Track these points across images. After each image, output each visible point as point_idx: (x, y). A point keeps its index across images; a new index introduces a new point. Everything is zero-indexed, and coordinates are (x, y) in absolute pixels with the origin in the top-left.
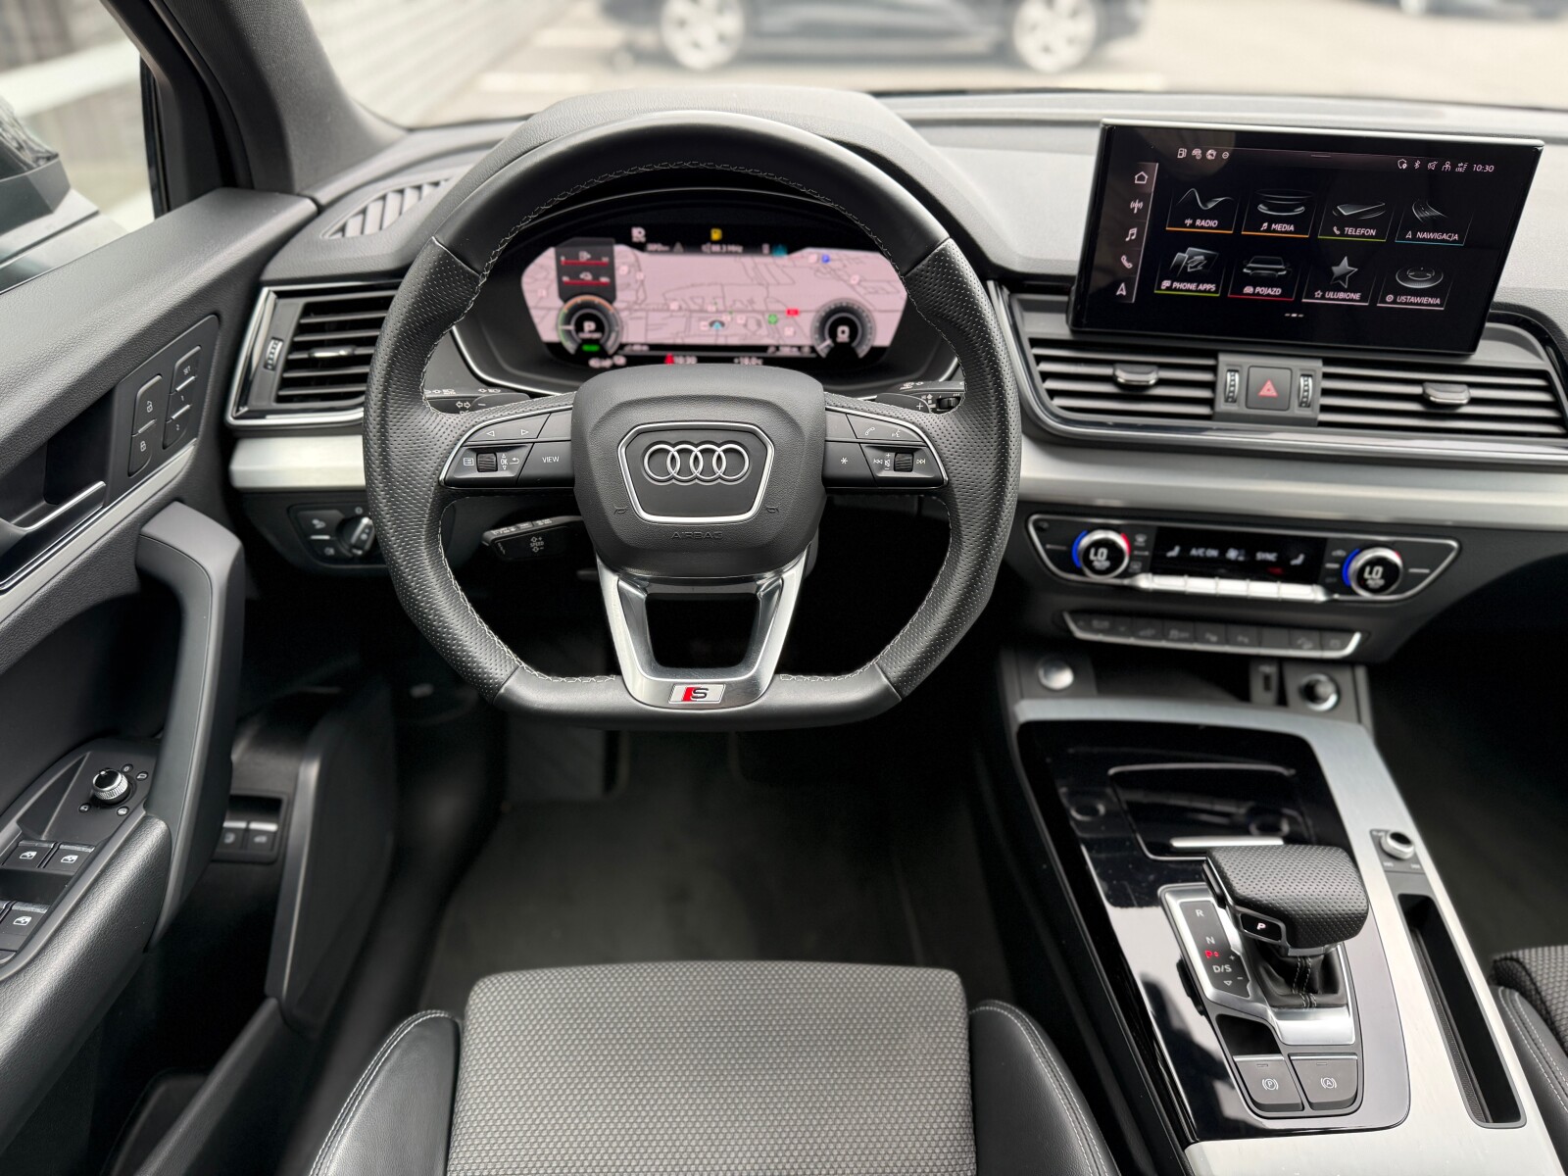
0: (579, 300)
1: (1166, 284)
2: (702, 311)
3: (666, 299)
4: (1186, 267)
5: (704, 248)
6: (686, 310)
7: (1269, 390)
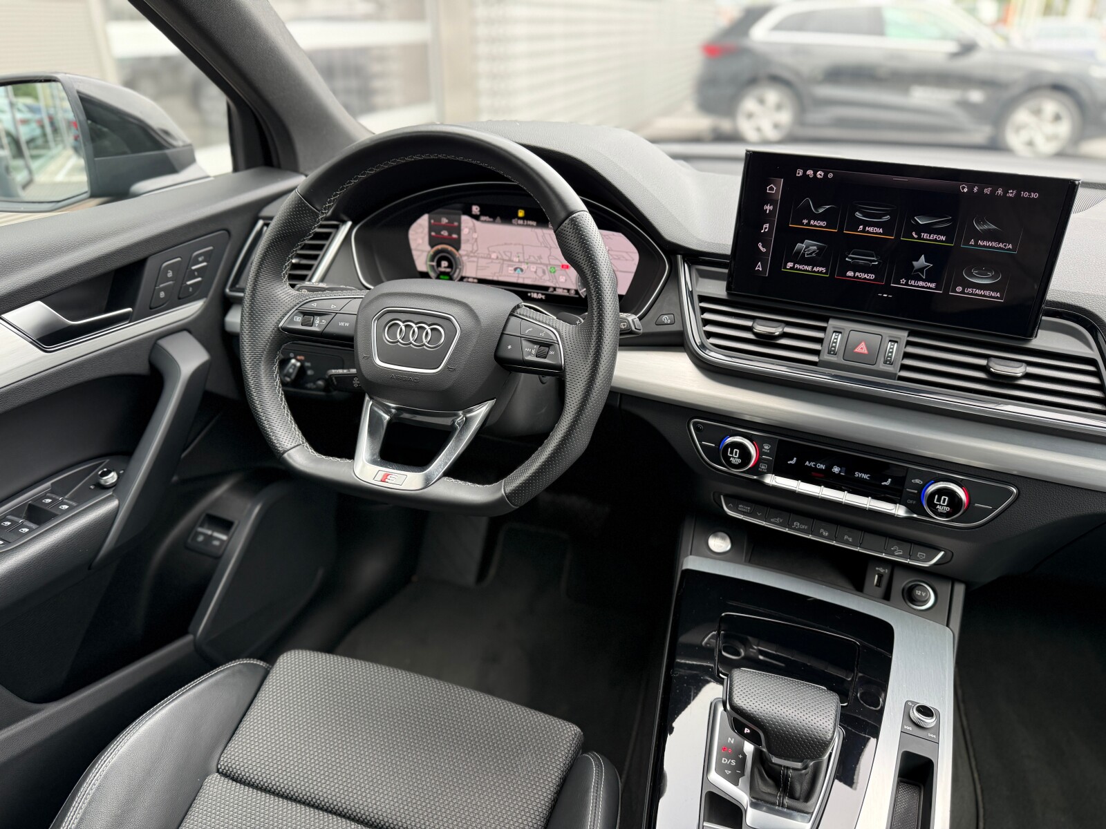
0: (440, 247)
1: (790, 265)
2: (510, 260)
3: (489, 251)
4: (804, 254)
5: (514, 221)
6: (501, 259)
7: (862, 349)
